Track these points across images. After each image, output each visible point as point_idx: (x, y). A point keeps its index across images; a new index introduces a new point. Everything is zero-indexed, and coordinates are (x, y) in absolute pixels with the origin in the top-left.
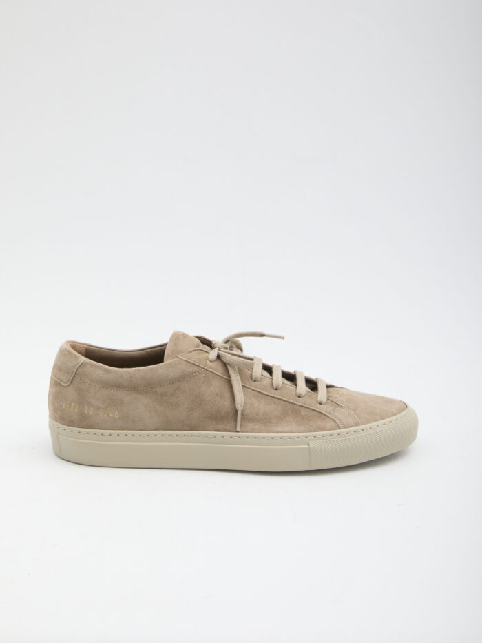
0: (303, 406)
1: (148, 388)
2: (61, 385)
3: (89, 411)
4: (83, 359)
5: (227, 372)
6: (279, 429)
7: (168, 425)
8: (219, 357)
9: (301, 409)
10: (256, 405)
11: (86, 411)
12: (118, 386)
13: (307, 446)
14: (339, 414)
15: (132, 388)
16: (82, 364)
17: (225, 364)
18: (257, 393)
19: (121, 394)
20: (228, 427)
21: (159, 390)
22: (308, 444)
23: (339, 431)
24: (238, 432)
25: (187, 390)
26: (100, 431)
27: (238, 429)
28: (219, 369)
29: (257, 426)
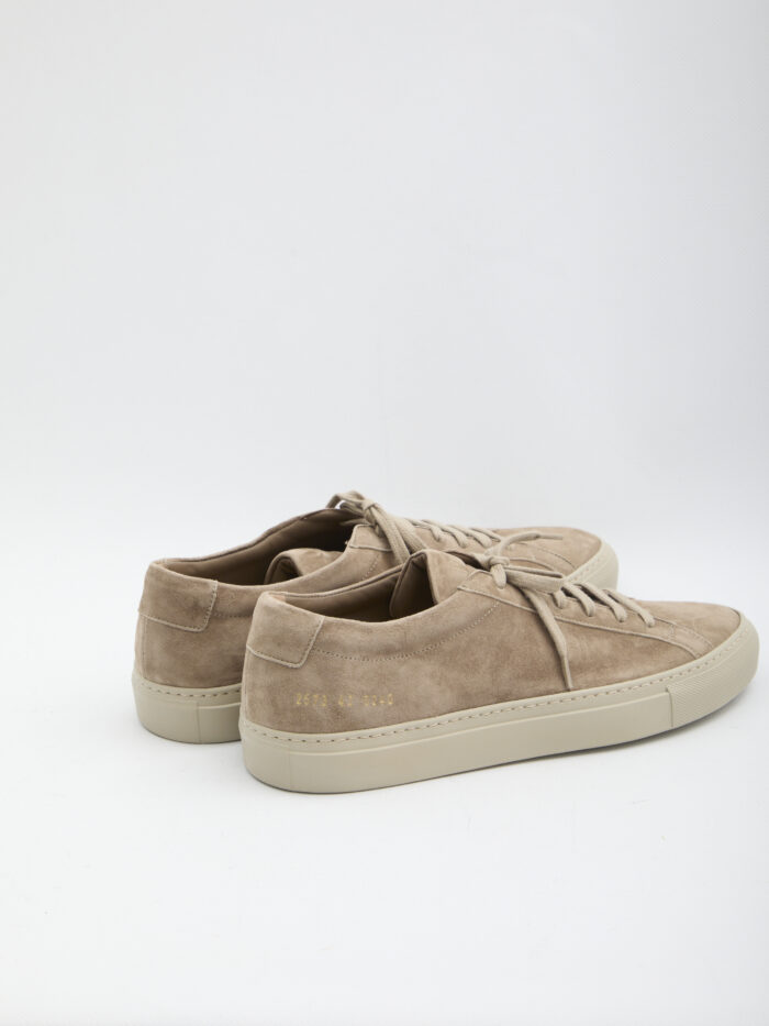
0: (633, 635)
1: (431, 646)
2: (287, 667)
3: (346, 702)
4: (322, 619)
5: (528, 601)
6: (621, 675)
7: (467, 700)
8: (510, 581)
9: (633, 639)
10: (578, 645)
11: (341, 703)
12: (388, 651)
13: (665, 694)
14: (683, 638)
15: (406, 649)
16: (323, 626)
17: (520, 590)
18: (571, 626)
19: (391, 663)
20: (552, 687)
21: (447, 646)
22: (667, 691)
23: (694, 662)
24: (569, 690)
25: (485, 639)
26: (367, 731)
27: (570, 685)
28: (515, 599)
29: (590, 677)
